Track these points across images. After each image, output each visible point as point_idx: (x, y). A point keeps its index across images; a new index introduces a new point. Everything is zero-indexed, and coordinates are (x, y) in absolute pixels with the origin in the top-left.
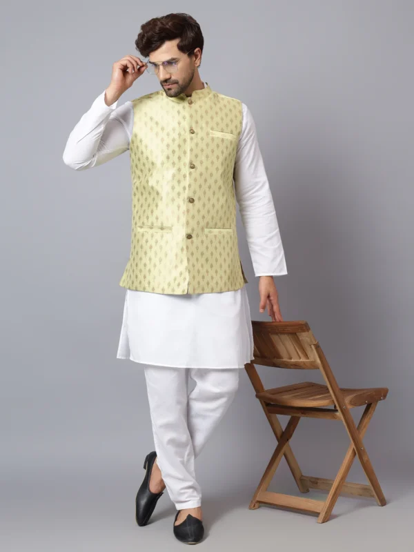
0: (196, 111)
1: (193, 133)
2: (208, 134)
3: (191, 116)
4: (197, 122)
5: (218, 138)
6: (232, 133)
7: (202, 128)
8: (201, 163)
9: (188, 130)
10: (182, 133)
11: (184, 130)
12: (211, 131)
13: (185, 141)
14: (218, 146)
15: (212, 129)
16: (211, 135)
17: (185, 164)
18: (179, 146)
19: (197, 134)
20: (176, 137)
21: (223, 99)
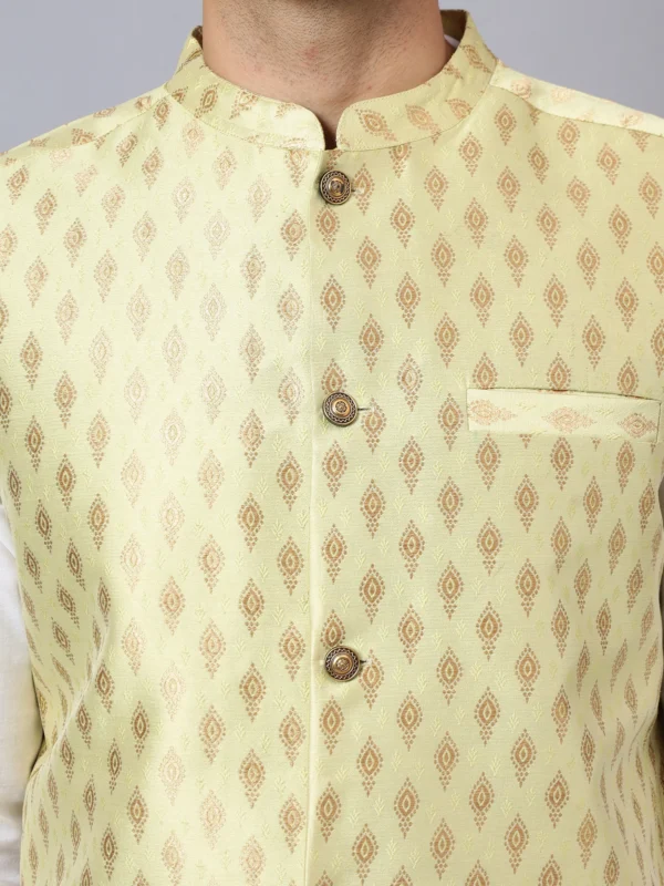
0: (369, 257)
1: (342, 421)
2: (451, 418)
3: (332, 298)
4: (371, 339)
5: (526, 438)
6: (628, 383)
7: (408, 379)
8: (409, 631)
9: (309, 394)
10: (274, 420)
11: (285, 395)
12: (476, 395)
13: (288, 477)
14: (526, 500)
15: (485, 376)
16: (474, 426)
17: (291, 648)
18: (252, 516)
19: (376, 426)
20: (231, 451)
21: (569, 133)
